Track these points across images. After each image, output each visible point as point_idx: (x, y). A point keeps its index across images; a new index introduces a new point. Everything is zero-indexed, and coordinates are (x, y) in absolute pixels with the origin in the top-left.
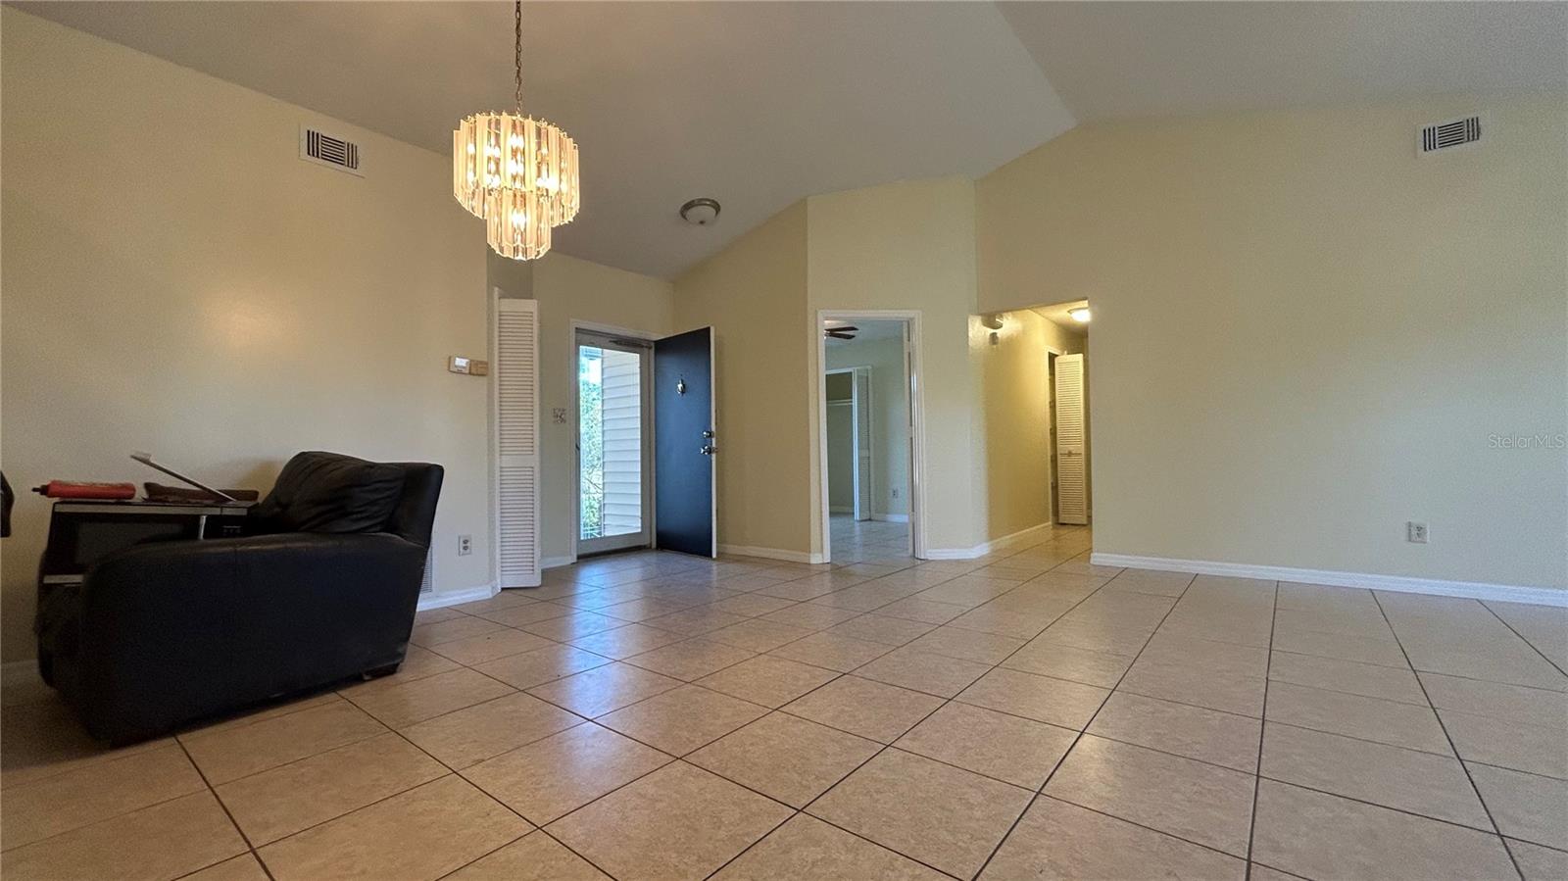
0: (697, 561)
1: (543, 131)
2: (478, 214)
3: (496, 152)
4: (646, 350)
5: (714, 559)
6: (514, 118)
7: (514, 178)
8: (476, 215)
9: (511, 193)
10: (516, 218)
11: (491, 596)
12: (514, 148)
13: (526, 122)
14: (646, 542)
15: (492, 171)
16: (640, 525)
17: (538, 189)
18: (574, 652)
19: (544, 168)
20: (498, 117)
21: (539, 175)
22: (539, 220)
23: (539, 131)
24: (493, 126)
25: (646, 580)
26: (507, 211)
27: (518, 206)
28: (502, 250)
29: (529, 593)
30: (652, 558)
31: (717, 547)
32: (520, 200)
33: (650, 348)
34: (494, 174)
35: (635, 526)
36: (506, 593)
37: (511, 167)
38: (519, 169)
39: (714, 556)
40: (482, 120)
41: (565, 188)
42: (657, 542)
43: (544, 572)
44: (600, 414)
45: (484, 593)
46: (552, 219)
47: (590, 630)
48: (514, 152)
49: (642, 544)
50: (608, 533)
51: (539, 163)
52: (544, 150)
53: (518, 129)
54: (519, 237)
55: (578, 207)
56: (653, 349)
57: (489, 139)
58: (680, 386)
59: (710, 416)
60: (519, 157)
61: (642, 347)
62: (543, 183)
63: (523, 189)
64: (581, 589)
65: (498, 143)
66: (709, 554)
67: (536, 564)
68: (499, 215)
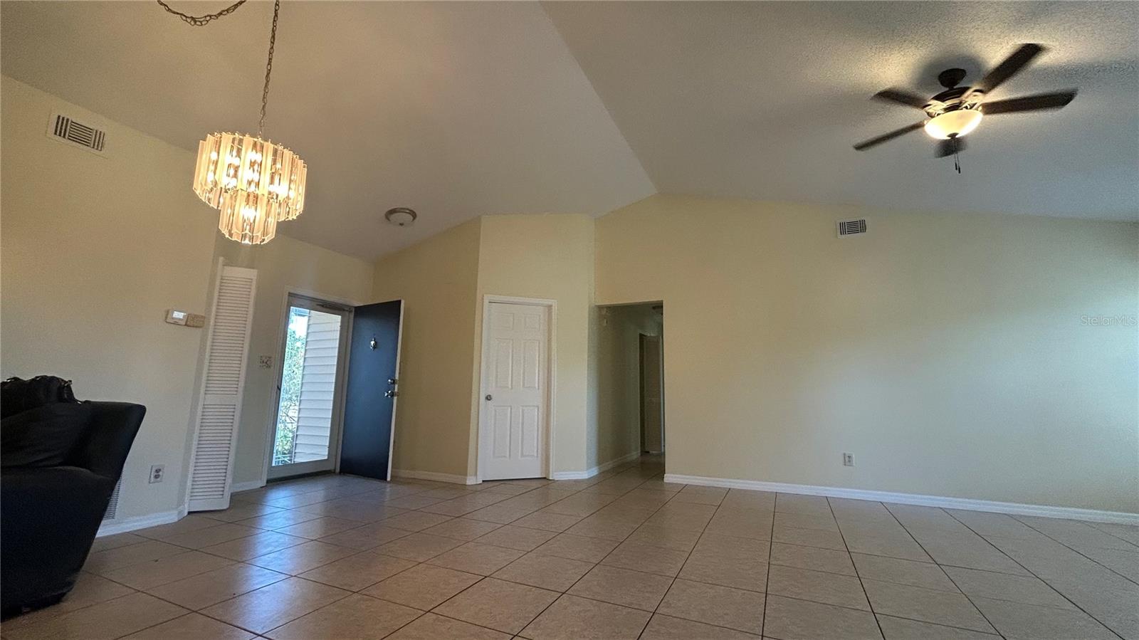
0: (374, 484)
1: (279, 152)
2: (213, 205)
3: (236, 161)
4: (347, 313)
5: (388, 482)
6: (256, 140)
7: (250, 183)
8: (211, 205)
9: (245, 194)
10: (246, 212)
11: (176, 520)
12: (253, 161)
13: (266, 144)
14: (331, 467)
15: (231, 175)
16: (327, 453)
17: (270, 193)
18: (254, 571)
19: (277, 178)
20: (241, 137)
21: (272, 182)
22: (268, 215)
23: (275, 152)
24: (236, 142)
25: (327, 501)
26: (240, 205)
27: (251, 203)
28: (231, 235)
29: (216, 516)
30: (335, 482)
31: (392, 471)
32: (253, 199)
33: (350, 312)
34: (232, 177)
35: (323, 454)
36: (193, 517)
37: (246, 174)
38: (256, 177)
39: (389, 479)
40: (227, 138)
41: (292, 194)
42: (340, 470)
43: (233, 495)
44: (303, 359)
45: (171, 517)
46: (279, 214)
47: (270, 549)
48: (252, 164)
49: (328, 469)
50: (298, 460)
51: (273, 173)
52: (278, 166)
53: (258, 148)
54: (248, 227)
55: (302, 209)
56: (353, 313)
57: (231, 151)
58: (372, 343)
59: (395, 367)
60: (256, 167)
61: (344, 310)
62: (275, 188)
63: (257, 192)
64: (268, 510)
65: (239, 154)
66: (385, 478)
67: (227, 489)
68: (233, 207)
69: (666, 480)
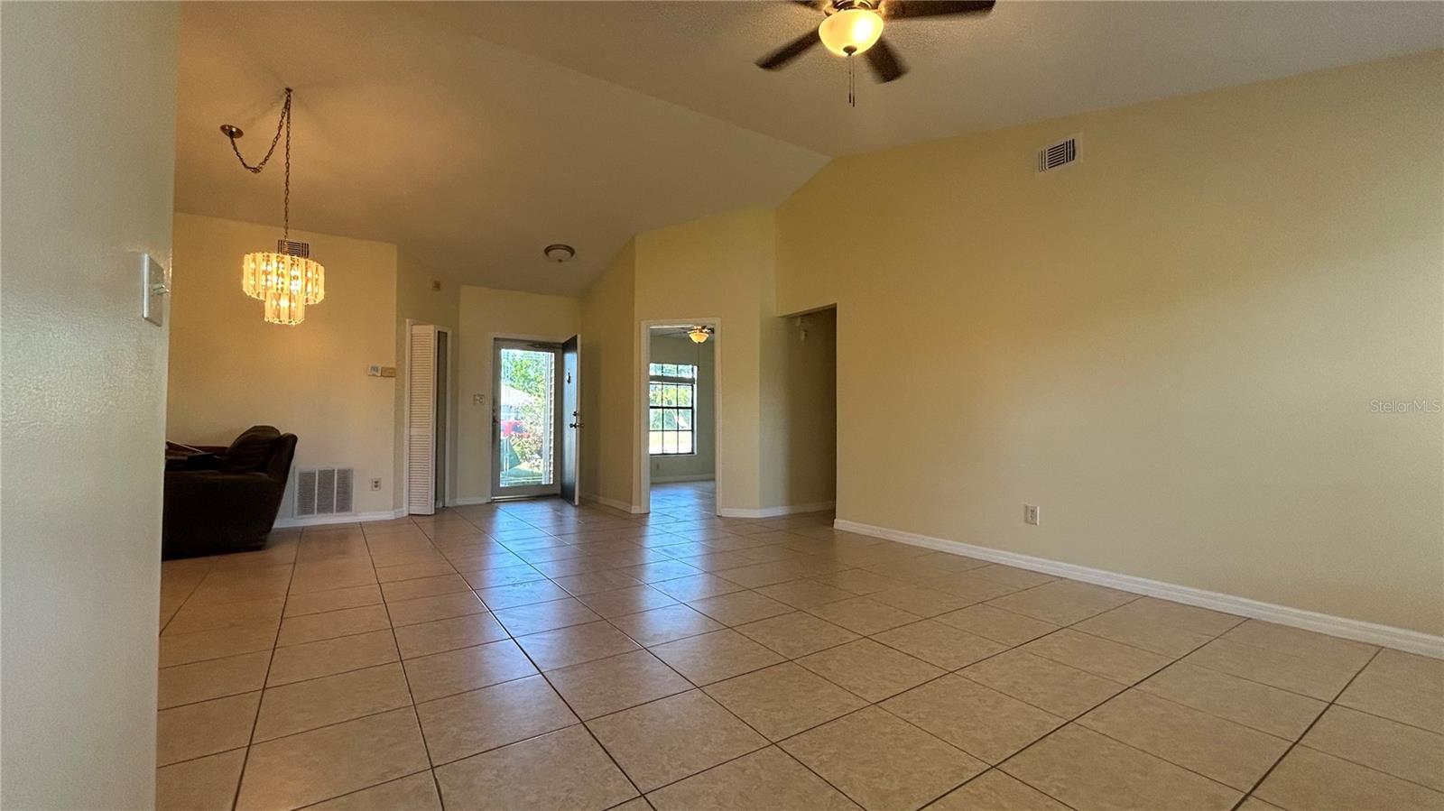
4: (558, 350)
5: (575, 506)
14: (557, 491)
36: (412, 517)
39: (577, 503)
42: (561, 492)
56: (562, 349)
58: (568, 378)
61: (556, 348)
67: (429, 500)
69: (835, 526)
